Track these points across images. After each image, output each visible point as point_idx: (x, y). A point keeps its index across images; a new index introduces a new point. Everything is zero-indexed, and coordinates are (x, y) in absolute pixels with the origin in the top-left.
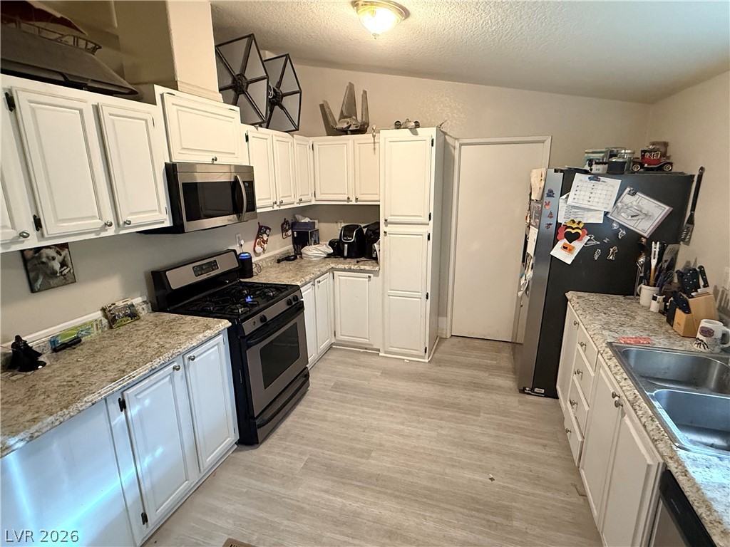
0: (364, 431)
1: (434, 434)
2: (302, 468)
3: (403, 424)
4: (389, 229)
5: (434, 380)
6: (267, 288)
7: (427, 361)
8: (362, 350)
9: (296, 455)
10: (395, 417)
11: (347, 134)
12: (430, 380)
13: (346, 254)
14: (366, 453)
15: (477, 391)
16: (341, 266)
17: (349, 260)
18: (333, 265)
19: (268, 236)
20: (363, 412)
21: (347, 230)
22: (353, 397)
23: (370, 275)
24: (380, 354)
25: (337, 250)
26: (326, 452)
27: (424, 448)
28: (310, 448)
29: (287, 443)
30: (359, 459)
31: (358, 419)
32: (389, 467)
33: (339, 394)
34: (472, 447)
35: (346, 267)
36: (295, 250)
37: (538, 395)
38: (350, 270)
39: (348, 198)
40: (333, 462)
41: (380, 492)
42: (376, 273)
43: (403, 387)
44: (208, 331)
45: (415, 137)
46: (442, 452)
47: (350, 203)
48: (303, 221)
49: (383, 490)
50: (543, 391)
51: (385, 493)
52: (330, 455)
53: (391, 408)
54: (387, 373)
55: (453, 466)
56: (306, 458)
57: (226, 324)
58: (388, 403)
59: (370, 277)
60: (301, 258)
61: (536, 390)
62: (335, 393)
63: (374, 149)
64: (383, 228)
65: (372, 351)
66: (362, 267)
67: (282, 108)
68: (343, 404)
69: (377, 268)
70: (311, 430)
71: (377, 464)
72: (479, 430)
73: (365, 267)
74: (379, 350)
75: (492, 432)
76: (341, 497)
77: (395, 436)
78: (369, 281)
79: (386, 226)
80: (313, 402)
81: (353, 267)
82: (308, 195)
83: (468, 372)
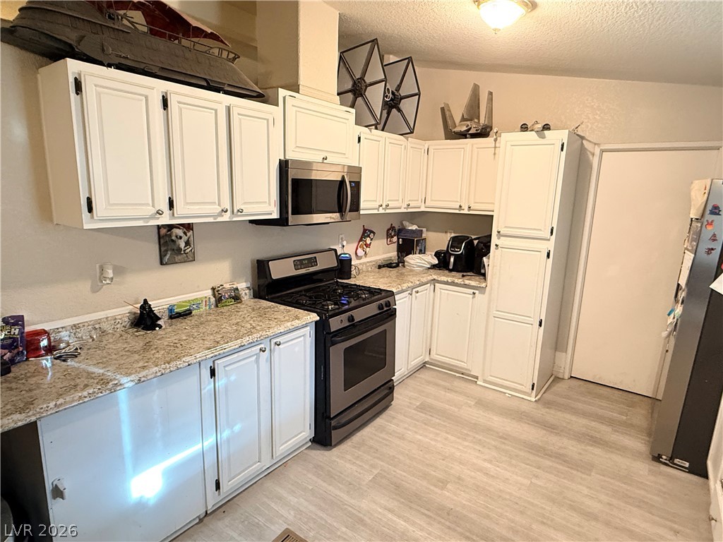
0: (443, 460)
1: (527, 482)
2: (371, 481)
3: (490, 462)
4: (502, 242)
5: (537, 422)
6: (361, 290)
7: (533, 399)
8: (458, 375)
9: (367, 467)
10: (482, 453)
11: (466, 138)
12: (533, 421)
13: (451, 267)
14: (443, 484)
15: (592, 445)
16: (444, 279)
17: (454, 273)
18: (435, 277)
19: (372, 240)
20: (446, 439)
21: (456, 242)
22: (438, 421)
23: (475, 291)
24: (478, 383)
25: (442, 262)
26: (398, 471)
27: (510, 494)
28: (382, 463)
29: (360, 453)
30: (432, 488)
31: (439, 445)
32: (464, 504)
33: (424, 415)
34: (572, 508)
35: (450, 280)
36: (399, 257)
37: (681, 468)
38: (453, 284)
39: (460, 206)
40: (403, 483)
41: (449, 528)
42: (482, 290)
43: (497, 422)
44: (297, 321)
45: (542, 141)
46: (532, 504)
47: (462, 212)
48: (410, 228)
49: (453, 526)
50: (687, 465)
51: (455, 530)
52: (401, 475)
53: (479, 442)
54: (481, 404)
55: (543, 523)
56: (376, 472)
57: (314, 317)
58: (477, 436)
59: (474, 293)
60: (404, 266)
61: (677, 461)
62: (419, 413)
63: (495, 154)
64: (494, 240)
65: (467, 377)
66: (467, 282)
67: (399, 110)
68: (426, 427)
69: (484, 285)
70: (387, 445)
71: (451, 497)
72: (586, 491)
73: (470, 282)
74: (477, 378)
75: (603, 497)
76: (405, 521)
77: (478, 473)
78: (473, 298)
79: (499, 238)
80: (394, 418)
81: (456, 281)
82: (418, 200)
83: (584, 421)
